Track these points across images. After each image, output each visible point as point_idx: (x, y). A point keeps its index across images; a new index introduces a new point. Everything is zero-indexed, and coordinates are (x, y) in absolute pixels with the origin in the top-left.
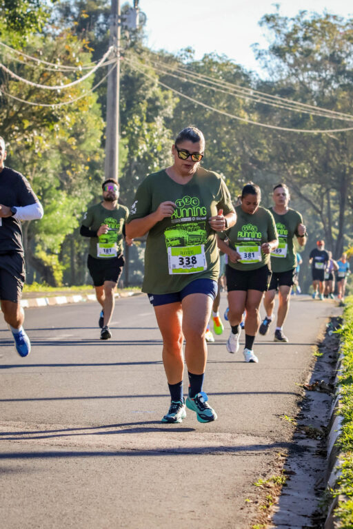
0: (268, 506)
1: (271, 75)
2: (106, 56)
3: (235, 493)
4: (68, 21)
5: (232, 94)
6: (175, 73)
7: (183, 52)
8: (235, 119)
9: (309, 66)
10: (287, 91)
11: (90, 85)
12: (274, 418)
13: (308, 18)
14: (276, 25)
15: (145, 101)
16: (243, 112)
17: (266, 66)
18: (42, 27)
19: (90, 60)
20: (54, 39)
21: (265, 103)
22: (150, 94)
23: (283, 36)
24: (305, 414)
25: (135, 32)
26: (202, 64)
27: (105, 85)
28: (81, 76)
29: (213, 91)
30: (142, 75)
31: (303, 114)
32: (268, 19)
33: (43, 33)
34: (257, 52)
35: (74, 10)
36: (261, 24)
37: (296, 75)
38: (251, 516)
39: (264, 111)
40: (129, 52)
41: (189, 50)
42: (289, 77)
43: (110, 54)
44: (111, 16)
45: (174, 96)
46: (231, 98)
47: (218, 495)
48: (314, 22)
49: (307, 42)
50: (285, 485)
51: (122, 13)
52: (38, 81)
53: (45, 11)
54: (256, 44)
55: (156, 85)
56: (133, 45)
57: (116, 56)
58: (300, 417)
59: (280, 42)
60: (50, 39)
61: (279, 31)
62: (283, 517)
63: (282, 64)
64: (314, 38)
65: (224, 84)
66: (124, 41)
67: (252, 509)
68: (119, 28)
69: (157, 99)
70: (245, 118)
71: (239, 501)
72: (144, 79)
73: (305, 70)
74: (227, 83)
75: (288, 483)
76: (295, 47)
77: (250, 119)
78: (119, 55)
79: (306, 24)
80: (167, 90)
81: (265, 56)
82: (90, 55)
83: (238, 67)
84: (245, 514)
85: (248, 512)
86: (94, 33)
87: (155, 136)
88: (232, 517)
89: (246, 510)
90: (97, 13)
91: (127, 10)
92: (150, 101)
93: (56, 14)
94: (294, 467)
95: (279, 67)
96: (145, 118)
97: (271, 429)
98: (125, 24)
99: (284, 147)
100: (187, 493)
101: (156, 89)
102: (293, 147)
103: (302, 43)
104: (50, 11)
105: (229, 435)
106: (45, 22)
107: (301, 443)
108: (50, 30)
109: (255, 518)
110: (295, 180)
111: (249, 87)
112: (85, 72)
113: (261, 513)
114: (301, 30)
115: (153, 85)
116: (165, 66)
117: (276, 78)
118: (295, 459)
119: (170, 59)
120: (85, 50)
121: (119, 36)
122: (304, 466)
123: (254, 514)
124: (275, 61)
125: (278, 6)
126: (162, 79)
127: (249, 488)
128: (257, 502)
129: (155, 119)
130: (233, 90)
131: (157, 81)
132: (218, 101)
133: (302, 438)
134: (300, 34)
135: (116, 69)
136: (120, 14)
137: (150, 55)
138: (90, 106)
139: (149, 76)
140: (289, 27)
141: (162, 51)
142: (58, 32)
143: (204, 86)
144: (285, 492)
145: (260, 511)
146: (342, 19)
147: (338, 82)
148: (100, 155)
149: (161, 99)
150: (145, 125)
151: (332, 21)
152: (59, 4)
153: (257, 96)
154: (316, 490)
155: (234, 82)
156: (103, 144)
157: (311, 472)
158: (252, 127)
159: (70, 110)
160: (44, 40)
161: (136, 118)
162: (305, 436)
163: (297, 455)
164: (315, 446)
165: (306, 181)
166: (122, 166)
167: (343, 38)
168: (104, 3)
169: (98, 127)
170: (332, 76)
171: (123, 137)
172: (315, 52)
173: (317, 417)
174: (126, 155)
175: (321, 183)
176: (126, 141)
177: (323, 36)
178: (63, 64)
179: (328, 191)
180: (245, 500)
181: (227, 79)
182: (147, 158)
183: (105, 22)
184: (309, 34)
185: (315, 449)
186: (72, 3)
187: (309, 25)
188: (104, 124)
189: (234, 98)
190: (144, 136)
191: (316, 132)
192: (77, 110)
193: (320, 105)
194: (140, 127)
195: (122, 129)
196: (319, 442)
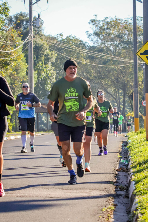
0: (109, 219)
1: (94, 44)
2: (27, 38)
3: (95, 214)
4: (11, 24)
5: (78, 52)
6: (55, 44)
7: (58, 36)
8: (80, 62)
9: (109, 40)
10: (101, 50)
11: (21, 50)
13: (108, 20)
14: (96, 23)
15: (43, 56)
16: (83, 59)
17: (92, 40)
18: (1, 27)
19: (21, 40)
21: (92, 55)
22: (45, 53)
23: (99, 28)
24: (118, 181)
25: (38, 28)
26: (66, 40)
27: (27, 50)
28: (18, 47)
29: (71, 51)
30: (42, 45)
31: (107, 59)
32: (92, 21)
33: (2, 29)
34: (88, 35)
35: (14, 20)
36: (89, 23)
37: (104, 43)
39: (92, 58)
40: (37, 36)
41: (60, 35)
42: (101, 44)
43: (29, 37)
44: (29, 22)
45: (55, 54)
46: (78, 54)
47: (88, 215)
48: (111, 22)
49: (109, 30)
50: (114, 210)
54: (88, 31)
55: (48, 49)
56: (38, 33)
57: (32, 38)
58: (116, 182)
59: (97, 30)
60: (5, 32)
61: (97, 26)
63: (99, 39)
64: (111, 28)
66: (35, 31)
67: (102, 220)
68: (33, 27)
69: (48, 55)
70: (84, 62)
71: (97, 217)
72: (43, 47)
74: (77, 48)
76: (104, 32)
77: (86, 62)
78: (33, 38)
79: (107, 23)
80: (52, 51)
81: (91, 36)
82: (21, 38)
83: (81, 41)
86: (22, 29)
87: (48, 70)
89: (100, 221)
90: (22, 21)
91: (35, 19)
92: (45, 56)
93: (6, 21)
94: (117, 202)
95: (97, 40)
96: (44, 63)
97: (105, 187)
98: (35, 25)
101: (48, 51)
102: (104, 73)
103: (106, 30)
104: (4, 20)
106: (2, 25)
107: (118, 193)
108: (4, 28)
110: (105, 86)
111: (85, 49)
112: (19, 45)
114: (106, 25)
115: (46, 49)
116: (51, 41)
117: (96, 45)
118: (116, 199)
119: (53, 38)
120: (19, 36)
121: (33, 30)
122: (120, 202)
124: (96, 38)
125: (96, 16)
126: (50, 47)
127: (100, 212)
128: (104, 217)
129: (48, 63)
130: (79, 50)
131: (48, 47)
132: (73, 55)
133: (118, 191)
134: (106, 27)
135: (32, 43)
136: (32, 21)
137: (45, 37)
138: (22, 59)
139: (45, 45)
140: (101, 24)
141: (49, 35)
143: (67, 49)
144: (115, 213)
145: (106, 221)
146: (122, 20)
147: (121, 46)
148: (26, 78)
149: (50, 55)
150: (44, 66)
151: (118, 21)
152: (8, 17)
153: (89, 52)
154: (127, 212)
155: (79, 47)
156: (27, 74)
157: (124, 204)
158: (87, 65)
159: (13, 60)
160: (2, 32)
161: (40, 63)
162: (119, 190)
163: (117, 198)
164: (124, 194)
165: (110, 86)
166: (35, 82)
167: (123, 28)
168: (26, 17)
169: (25, 67)
170: (119, 44)
171: (35, 71)
172: (112, 34)
173: (123, 182)
174: (36, 78)
175: (116, 87)
176: (36, 72)
177: (115, 27)
178: (11, 42)
179: (118, 90)
180: (99, 217)
181: (77, 46)
182: (45, 79)
183: (26, 24)
184: (109, 27)
185: (124, 195)
186: (13, 17)
187: (109, 23)
188: (27, 66)
189: (79, 54)
190: (43, 70)
191: (113, 66)
192: (16, 60)
193: (114, 55)
194: (42, 67)
195: (35, 67)
196: (125, 192)
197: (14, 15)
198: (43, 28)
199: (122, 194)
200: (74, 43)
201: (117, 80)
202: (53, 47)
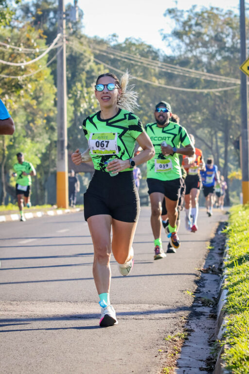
0: (175, 354)
1: (174, 51)
2: (55, 41)
3: (152, 345)
4: (28, 17)
5: (145, 65)
6: (105, 52)
7: (111, 37)
8: (149, 84)
9: (200, 44)
10: (184, 63)
11: (45, 62)
12: (179, 293)
13: (198, 10)
14: (176, 16)
15: (84, 73)
16: (154, 79)
17: (169, 45)
18: (10, 22)
19: (44, 44)
20: (19, 30)
21: (169, 71)
22: (87, 68)
23: (181, 24)
24: (202, 289)
25: (76, 24)
26: (124, 45)
27: (55, 62)
28: (38, 56)
29: (132, 64)
30: (82, 54)
31: (197, 79)
32: (170, 11)
33: (10, 26)
34: (163, 36)
35: (32, 9)
36: (165, 15)
37: (191, 51)
38: (162, 361)
39: (169, 77)
40: (71, 38)
42: (186, 53)
43: (59, 40)
44: (58, 12)
45: (105, 68)
46: (145, 69)
47: (139, 348)
48: (203, 13)
49: (198, 27)
50: (186, 339)
51: (66, 10)
52: (8, 61)
53: (12, 11)
54: (162, 30)
55: (92, 61)
56: (74, 33)
57: (63, 41)
58: (197, 292)
59: (179, 28)
60: (16, 30)
61: (178, 20)
62: (186, 362)
63: (181, 44)
64: (203, 24)
65: (140, 59)
66: (68, 30)
67: (164, 356)
68: (64, 21)
69: (93, 71)
70: (156, 83)
71: (154, 351)
72: (83, 57)
73: (197, 47)
74: (143, 58)
75: (189, 337)
76: (190, 31)
77: (159, 83)
78: (64, 40)
79: (197, 14)
80: (100, 64)
81: (168, 38)
82: (44, 41)
83: (150, 47)
84: (158, 360)
85: (161, 359)
86: (47, 25)
87: (91, 97)
88: (149, 362)
89: (159, 357)
90: (48, 11)
91: (70, 7)
92: (88, 72)
93: (19, 13)
94: (193, 326)
95: (179, 45)
96: (85, 84)
97: (177, 300)
98: (68, 18)
99: (184, 102)
100: (117, 347)
101: (92, 64)
102: (190, 102)
103: (194, 28)
104: (16, 10)
105: (147, 305)
106: (12, 19)
107: (198, 310)
108: (16, 24)
109: (165, 362)
110: (192, 126)
111: (158, 61)
112: (41, 53)
113: (170, 359)
114: (194, 18)
115: (89, 61)
116: (98, 47)
117: (176, 54)
118: (194, 321)
119: (101, 42)
120: (40, 37)
121: (64, 27)
122: (200, 326)
123: (165, 360)
124: (176, 42)
126: (96, 56)
127: (161, 342)
128: (167, 352)
129: (92, 85)
130: (147, 63)
131: (92, 58)
132: (136, 72)
133: (199, 306)
134: (193, 22)
135: (63, 50)
136: (64, 10)
137: (87, 40)
138: (46, 77)
139: (87, 54)
140: (185, 17)
141: (95, 37)
142: (21, 25)
143: (126, 60)
144: (187, 344)
145: (169, 358)
146: (222, 10)
147: (220, 55)
148: (54, 112)
149: (96, 70)
150: (85, 90)
151: (215, 11)
152: (22, 5)
153: (164, 67)
154: (209, 342)
155: (147, 57)
156: (55, 104)
157: (206, 330)
158: (161, 89)
159: (31, 80)
160: (11, 31)
161: (79, 85)
162: (201, 305)
163: (196, 318)
164: (209, 312)
165: (200, 126)
166: (70, 119)
167: (224, 24)
168: (53, 4)
169: (52, 92)
170: (217, 51)
171: (69, 98)
172: (204, 34)
173: (209, 291)
174: (72, 111)
175: (211, 127)
176: (72, 101)
177: (209, 22)
178: (25, 48)
179: (216, 133)
180: (158, 351)
181: (142, 55)
182: (87, 113)
183: (54, 17)
184: (199, 22)
185: (208, 314)
186: (30, 4)
187: (199, 15)
188: (56, 90)
189: (147, 69)
190: (84, 97)
191: (206, 91)
192: (36, 80)
193: (209, 71)
194: (81, 91)
195: (68, 93)
196: (211, 309)
197: (33, 2)
198: (83, 25)
199: (205, 313)
200: (137, 51)
201: (214, 115)
202: (100, 58)
